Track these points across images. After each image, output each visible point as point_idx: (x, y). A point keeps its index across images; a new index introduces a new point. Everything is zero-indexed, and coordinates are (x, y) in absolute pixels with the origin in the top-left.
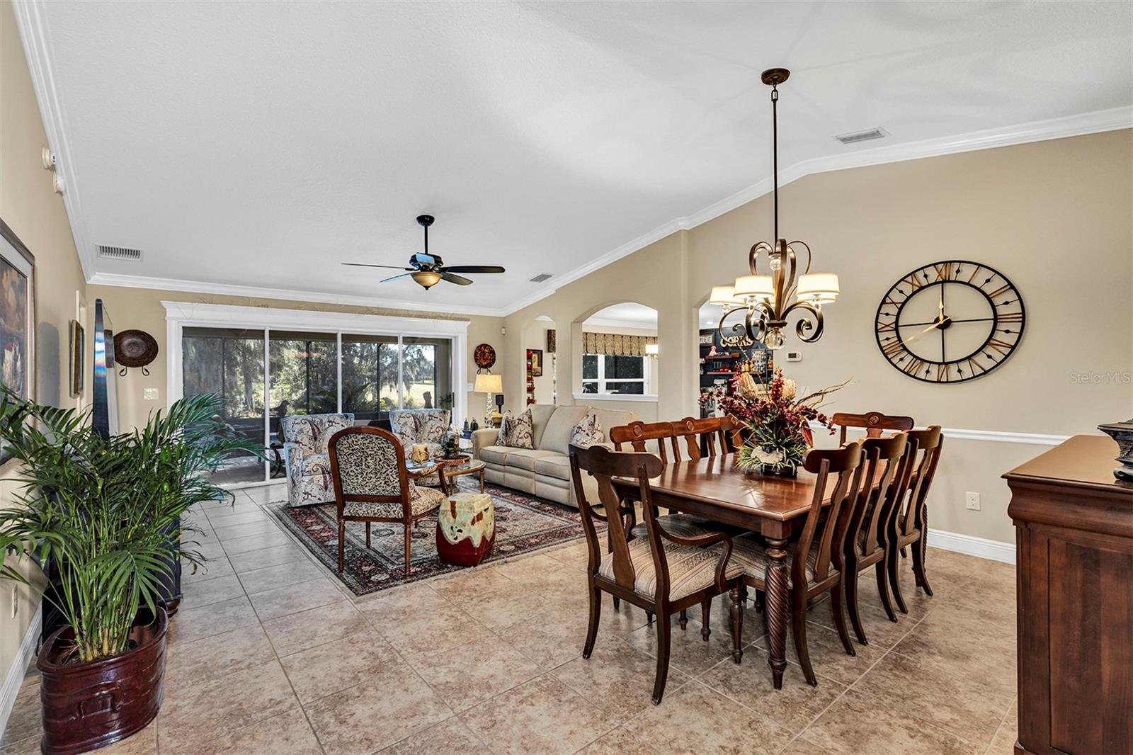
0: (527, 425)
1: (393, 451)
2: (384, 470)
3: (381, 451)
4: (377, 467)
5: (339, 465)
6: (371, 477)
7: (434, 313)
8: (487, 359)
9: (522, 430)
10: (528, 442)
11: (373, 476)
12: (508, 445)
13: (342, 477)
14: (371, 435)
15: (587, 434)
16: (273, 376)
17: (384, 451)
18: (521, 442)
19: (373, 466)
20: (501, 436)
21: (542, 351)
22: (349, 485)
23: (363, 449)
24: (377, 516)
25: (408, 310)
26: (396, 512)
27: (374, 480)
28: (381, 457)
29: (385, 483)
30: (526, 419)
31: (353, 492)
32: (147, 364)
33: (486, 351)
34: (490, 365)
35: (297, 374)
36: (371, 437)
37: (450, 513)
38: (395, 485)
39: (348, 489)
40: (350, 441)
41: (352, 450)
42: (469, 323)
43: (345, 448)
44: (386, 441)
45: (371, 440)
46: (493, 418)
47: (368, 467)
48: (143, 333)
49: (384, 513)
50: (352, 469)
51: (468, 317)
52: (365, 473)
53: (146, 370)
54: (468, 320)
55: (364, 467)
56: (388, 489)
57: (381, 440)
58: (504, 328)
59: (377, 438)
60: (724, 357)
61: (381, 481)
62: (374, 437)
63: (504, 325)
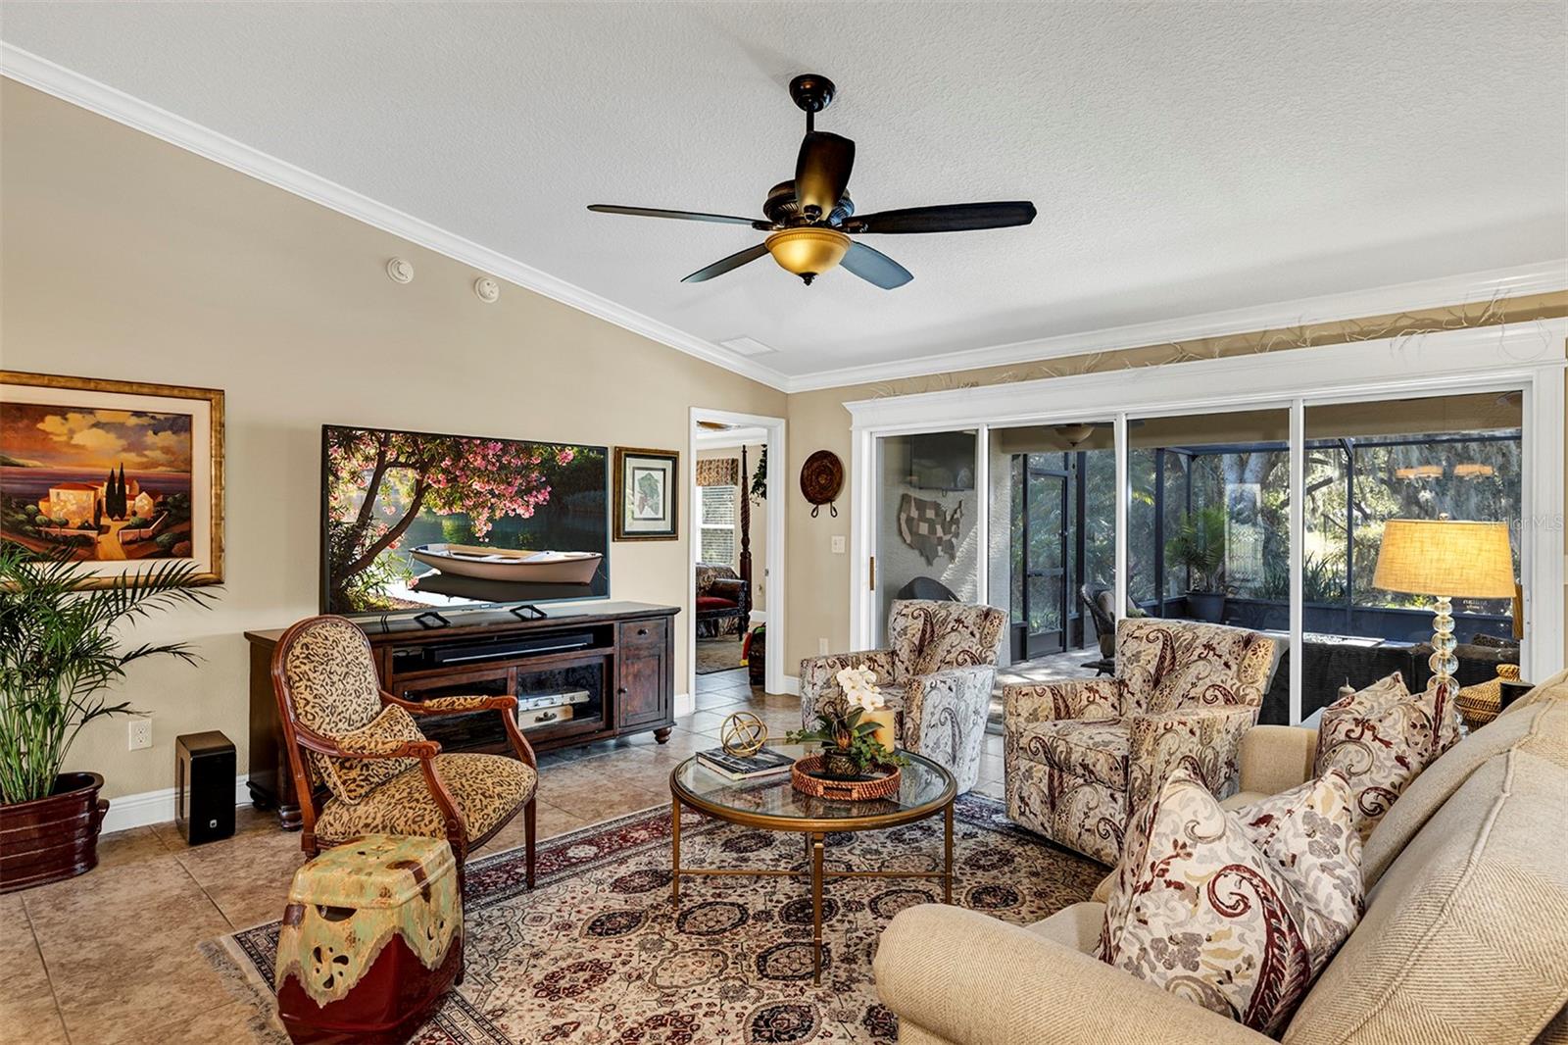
32: (834, 500)
48: (830, 455)
53: (835, 509)
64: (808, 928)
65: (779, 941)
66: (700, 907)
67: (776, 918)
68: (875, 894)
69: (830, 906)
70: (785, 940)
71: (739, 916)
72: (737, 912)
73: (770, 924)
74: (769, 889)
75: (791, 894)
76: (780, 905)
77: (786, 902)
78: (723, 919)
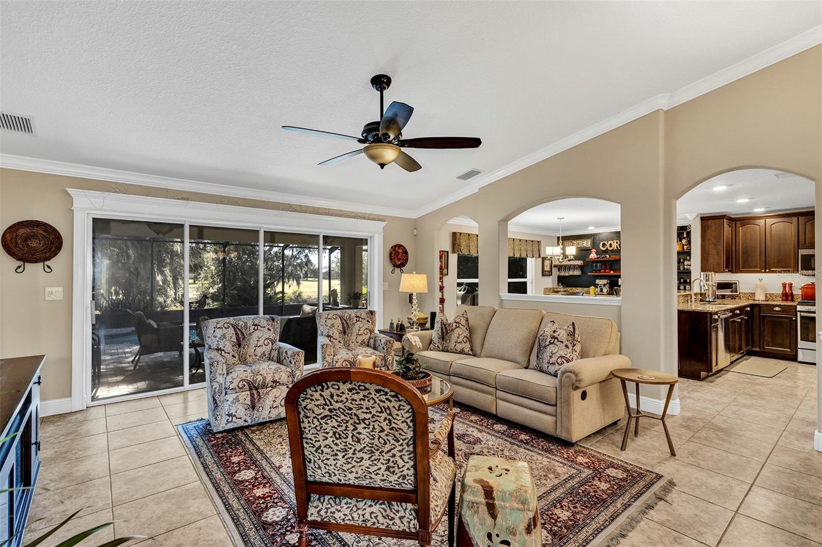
0: (464, 328)
1: (408, 415)
2: (388, 447)
3: (384, 415)
4: (376, 441)
5: (302, 432)
6: (362, 458)
7: (353, 212)
8: (400, 259)
9: (460, 333)
10: (467, 346)
11: (366, 456)
12: (445, 350)
13: (307, 453)
14: (367, 385)
15: (566, 346)
16: (196, 274)
17: (390, 414)
18: (459, 347)
19: (367, 440)
20: (436, 340)
21: (448, 252)
22: (320, 468)
23: (350, 409)
24: (369, 524)
25: (329, 209)
26: (405, 520)
27: (366, 463)
28: (384, 425)
29: (388, 469)
30: (463, 322)
31: (325, 479)
32: (49, 260)
33: (400, 251)
34: (403, 265)
35: (214, 273)
36: (366, 389)
37: (485, 508)
38: (405, 473)
39: (316, 473)
40: (326, 393)
41: (330, 410)
42: (386, 223)
43: (317, 406)
44: (396, 396)
45: (366, 393)
46: (419, 319)
47: (359, 441)
48: (45, 225)
49: (380, 518)
50: (327, 442)
51: (383, 218)
52: (351, 451)
53: (49, 267)
54: (384, 220)
55: (349, 440)
56: (391, 479)
57: (386, 394)
58: (415, 229)
59: (378, 391)
60: (605, 259)
61: (380, 465)
62: (372, 388)
63: (415, 226)
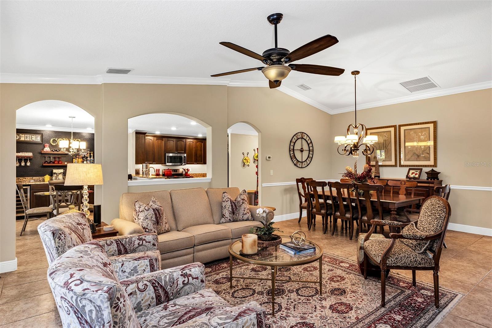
64: (277, 287)
65: (285, 284)
66: (313, 296)
67: (287, 290)
68: (251, 297)
69: (268, 293)
70: (284, 284)
71: (299, 292)
72: (300, 293)
73: (288, 289)
74: (290, 301)
75: (282, 299)
76: (285, 295)
77: (283, 296)
78: (303, 291)
